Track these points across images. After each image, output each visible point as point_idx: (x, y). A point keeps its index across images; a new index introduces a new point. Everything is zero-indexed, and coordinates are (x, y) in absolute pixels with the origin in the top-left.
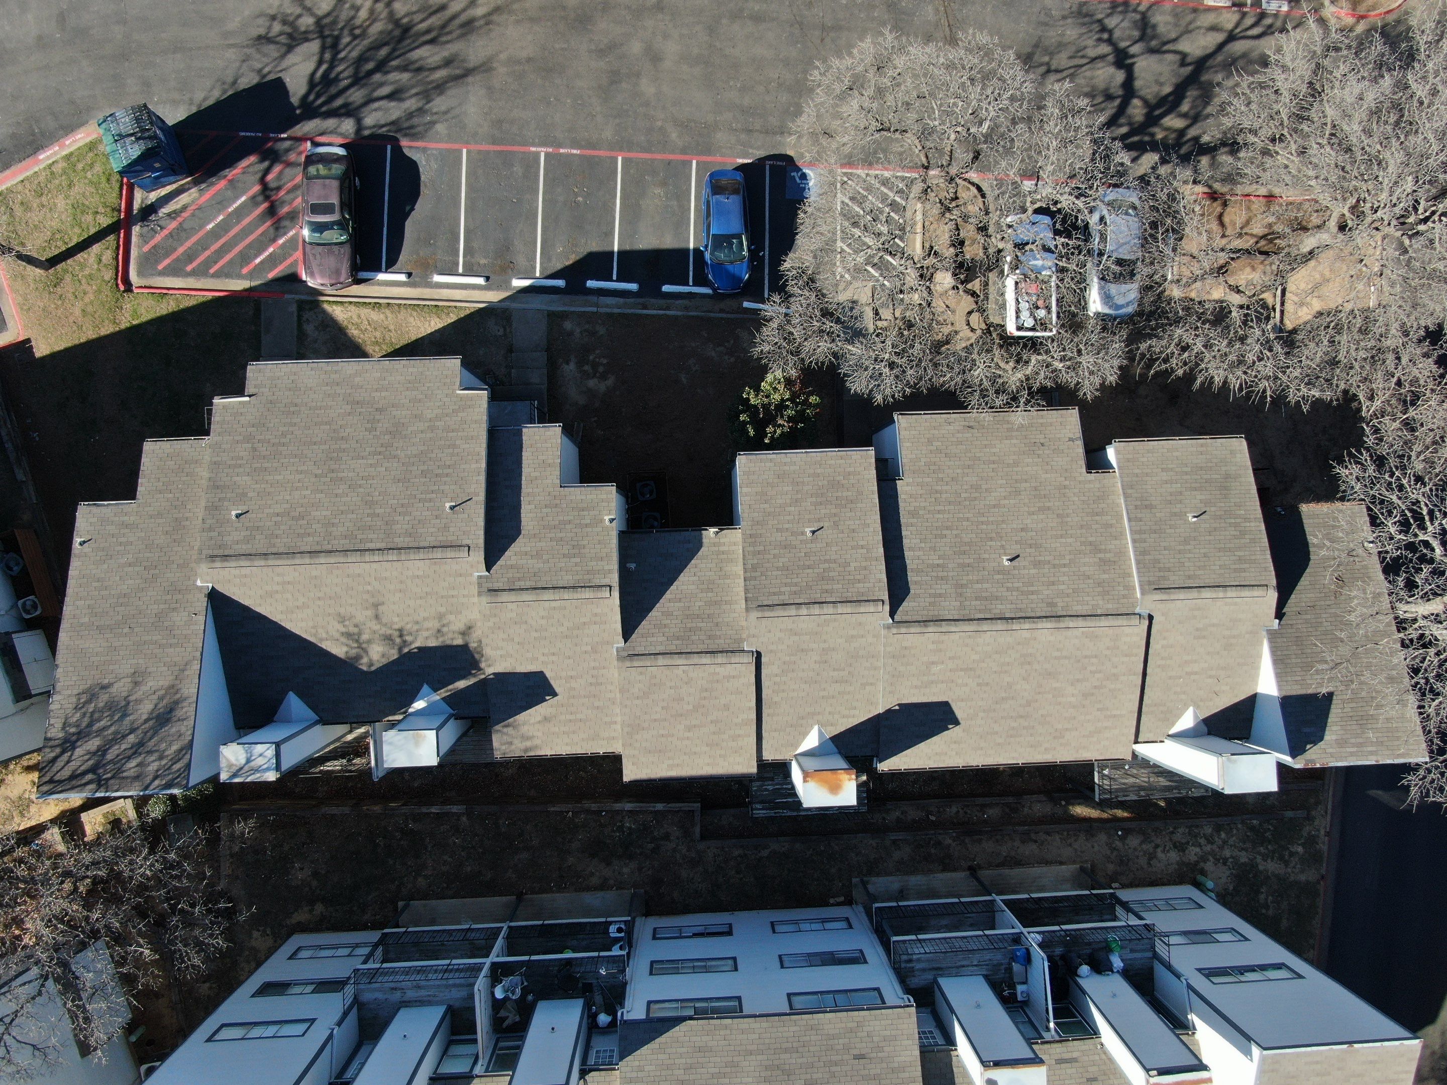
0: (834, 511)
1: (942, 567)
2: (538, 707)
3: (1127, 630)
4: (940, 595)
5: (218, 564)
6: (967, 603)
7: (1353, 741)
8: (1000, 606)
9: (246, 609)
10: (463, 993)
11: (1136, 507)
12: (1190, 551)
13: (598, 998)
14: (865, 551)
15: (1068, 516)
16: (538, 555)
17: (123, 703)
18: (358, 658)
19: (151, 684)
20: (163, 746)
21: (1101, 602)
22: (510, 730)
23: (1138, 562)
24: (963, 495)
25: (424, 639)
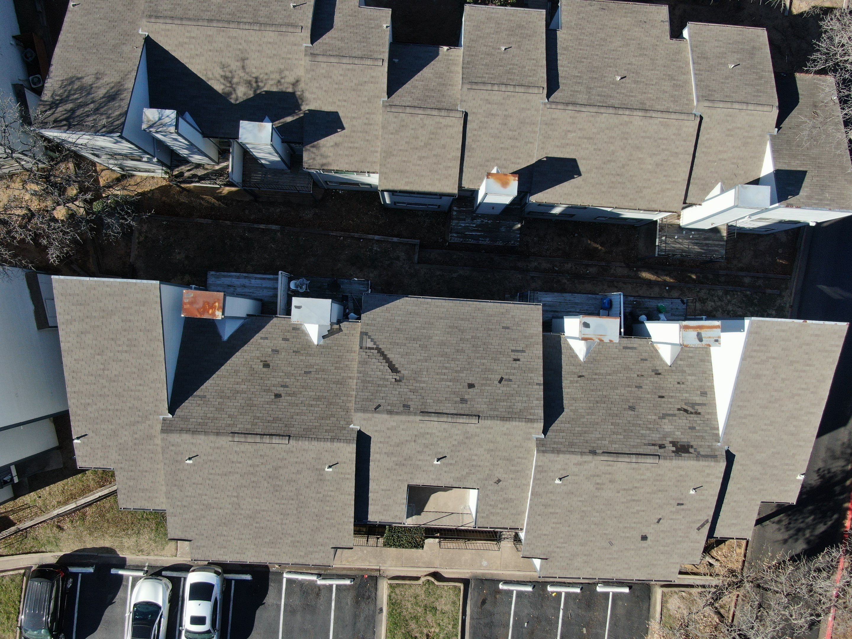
0: (519, 40)
1: (580, 77)
2: (332, 136)
3: (687, 123)
4: (577, 91)
5: (153, 20)
6: (593, 97)
7: (817, 197)
8: (613, 101)
9: (166, 52)
10: (270, 293)
11: (698, 57)
12: (728, 83)
13: (351, 305)
14: (535, 62)
15: (657, 60)
16: (342, 39)
17: (89, 88)
18: (230, 94)
19: (106, 79)
20: (110, 112)
21: (672, 106)
22: (314, 150)
23: (697, 85)
24: (596, 43)
25: (270, 86)
